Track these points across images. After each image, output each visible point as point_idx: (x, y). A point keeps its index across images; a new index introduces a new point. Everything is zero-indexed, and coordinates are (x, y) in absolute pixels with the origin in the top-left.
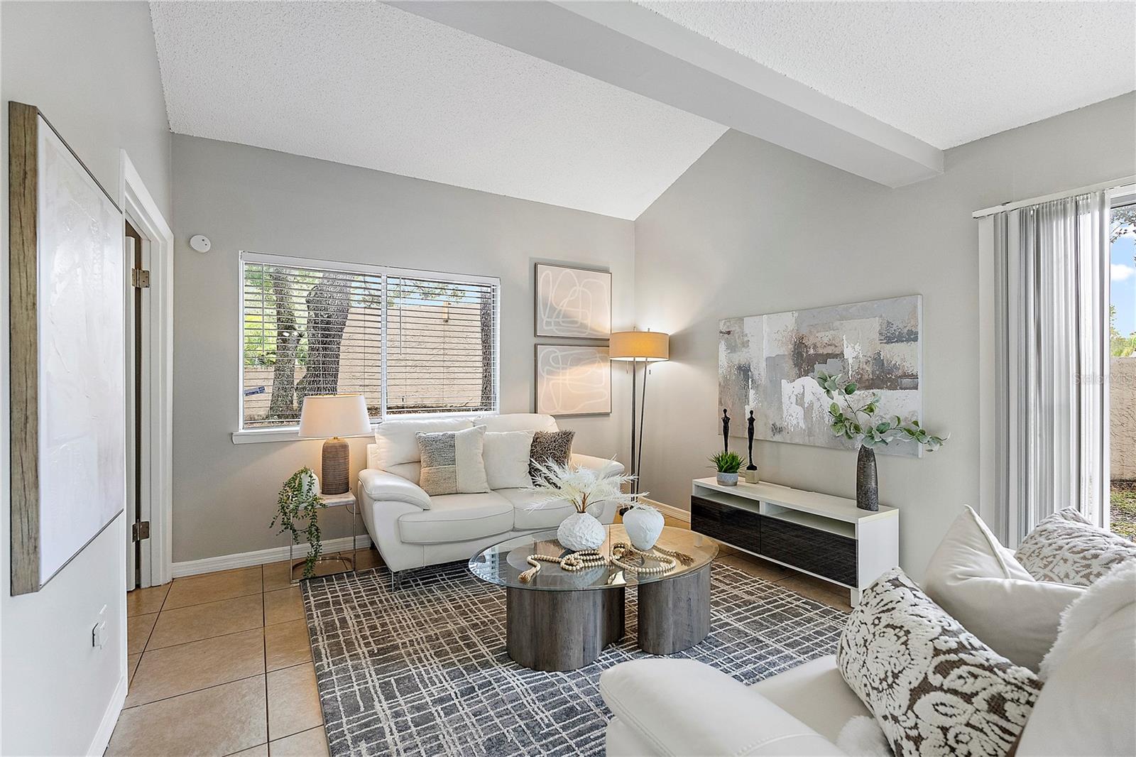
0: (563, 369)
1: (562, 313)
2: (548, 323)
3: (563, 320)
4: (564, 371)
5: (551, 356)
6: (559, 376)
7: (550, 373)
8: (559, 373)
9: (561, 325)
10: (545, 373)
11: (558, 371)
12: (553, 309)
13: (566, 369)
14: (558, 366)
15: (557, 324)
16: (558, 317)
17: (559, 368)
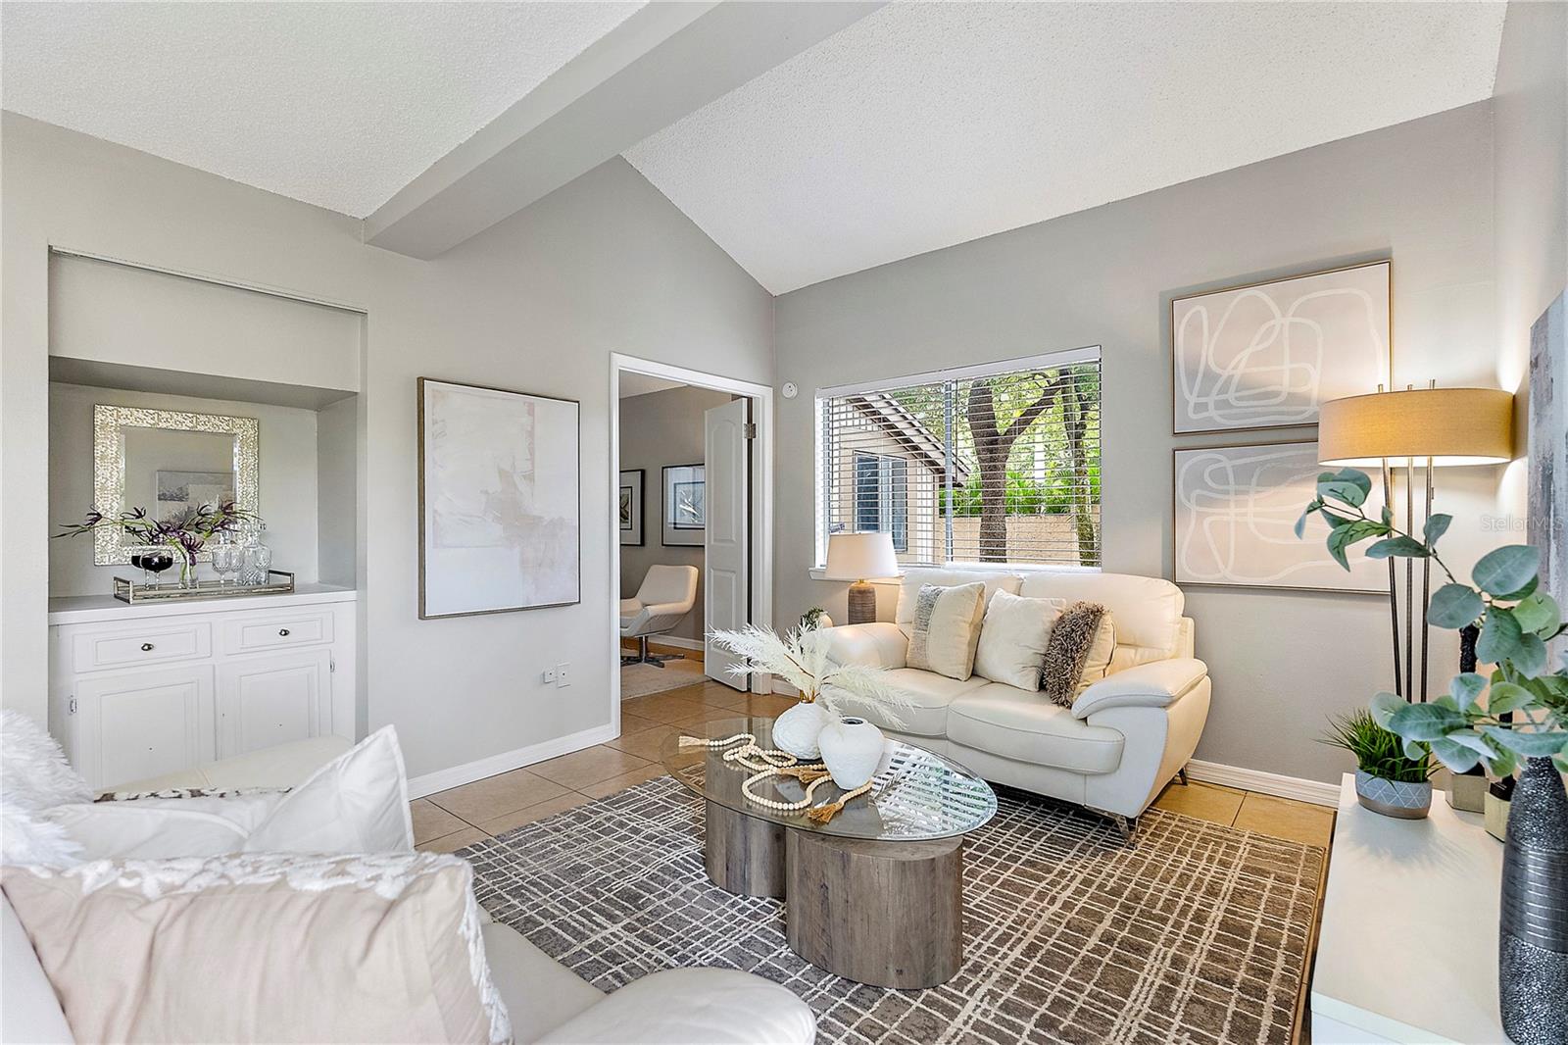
0: (1237, 493)
1: (1235, 380)
2: (1200, 407)
3: (1238, 394)
4: (1241, 497)
5: (1207, 471)
6: (1228, 507)
7: (1202, 501)
8: (1229, 500)
9: (1232, 407)
10: (1193, 501)
11: (1227, 497)
12: (1210, 377)
13: (1247, 492)
14: (1225, 487)
15: (1223, 404)
16: (1224, 390)
17: (1227, 492)
